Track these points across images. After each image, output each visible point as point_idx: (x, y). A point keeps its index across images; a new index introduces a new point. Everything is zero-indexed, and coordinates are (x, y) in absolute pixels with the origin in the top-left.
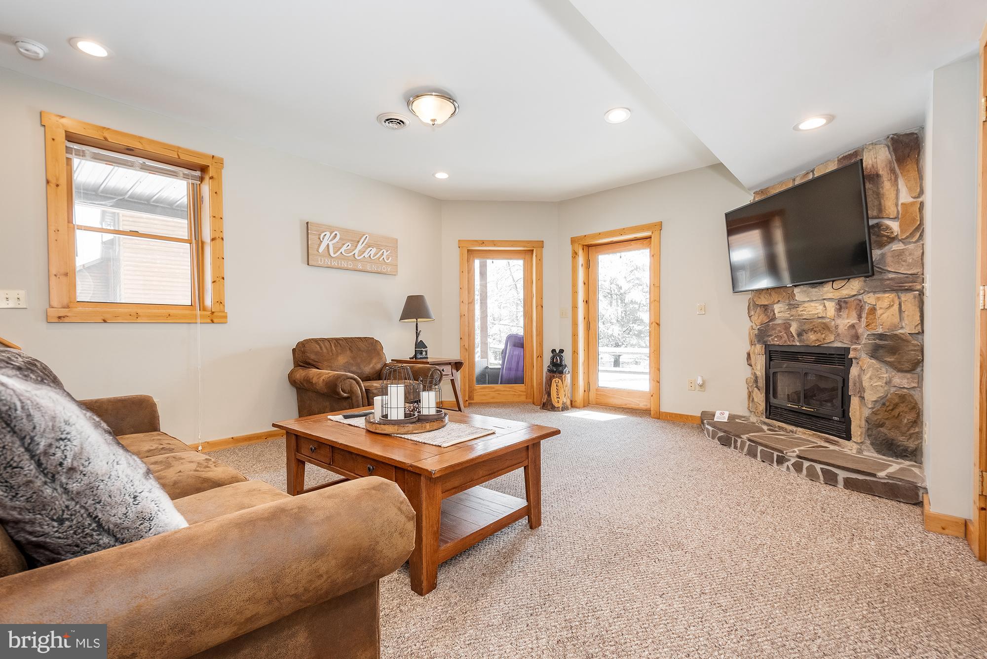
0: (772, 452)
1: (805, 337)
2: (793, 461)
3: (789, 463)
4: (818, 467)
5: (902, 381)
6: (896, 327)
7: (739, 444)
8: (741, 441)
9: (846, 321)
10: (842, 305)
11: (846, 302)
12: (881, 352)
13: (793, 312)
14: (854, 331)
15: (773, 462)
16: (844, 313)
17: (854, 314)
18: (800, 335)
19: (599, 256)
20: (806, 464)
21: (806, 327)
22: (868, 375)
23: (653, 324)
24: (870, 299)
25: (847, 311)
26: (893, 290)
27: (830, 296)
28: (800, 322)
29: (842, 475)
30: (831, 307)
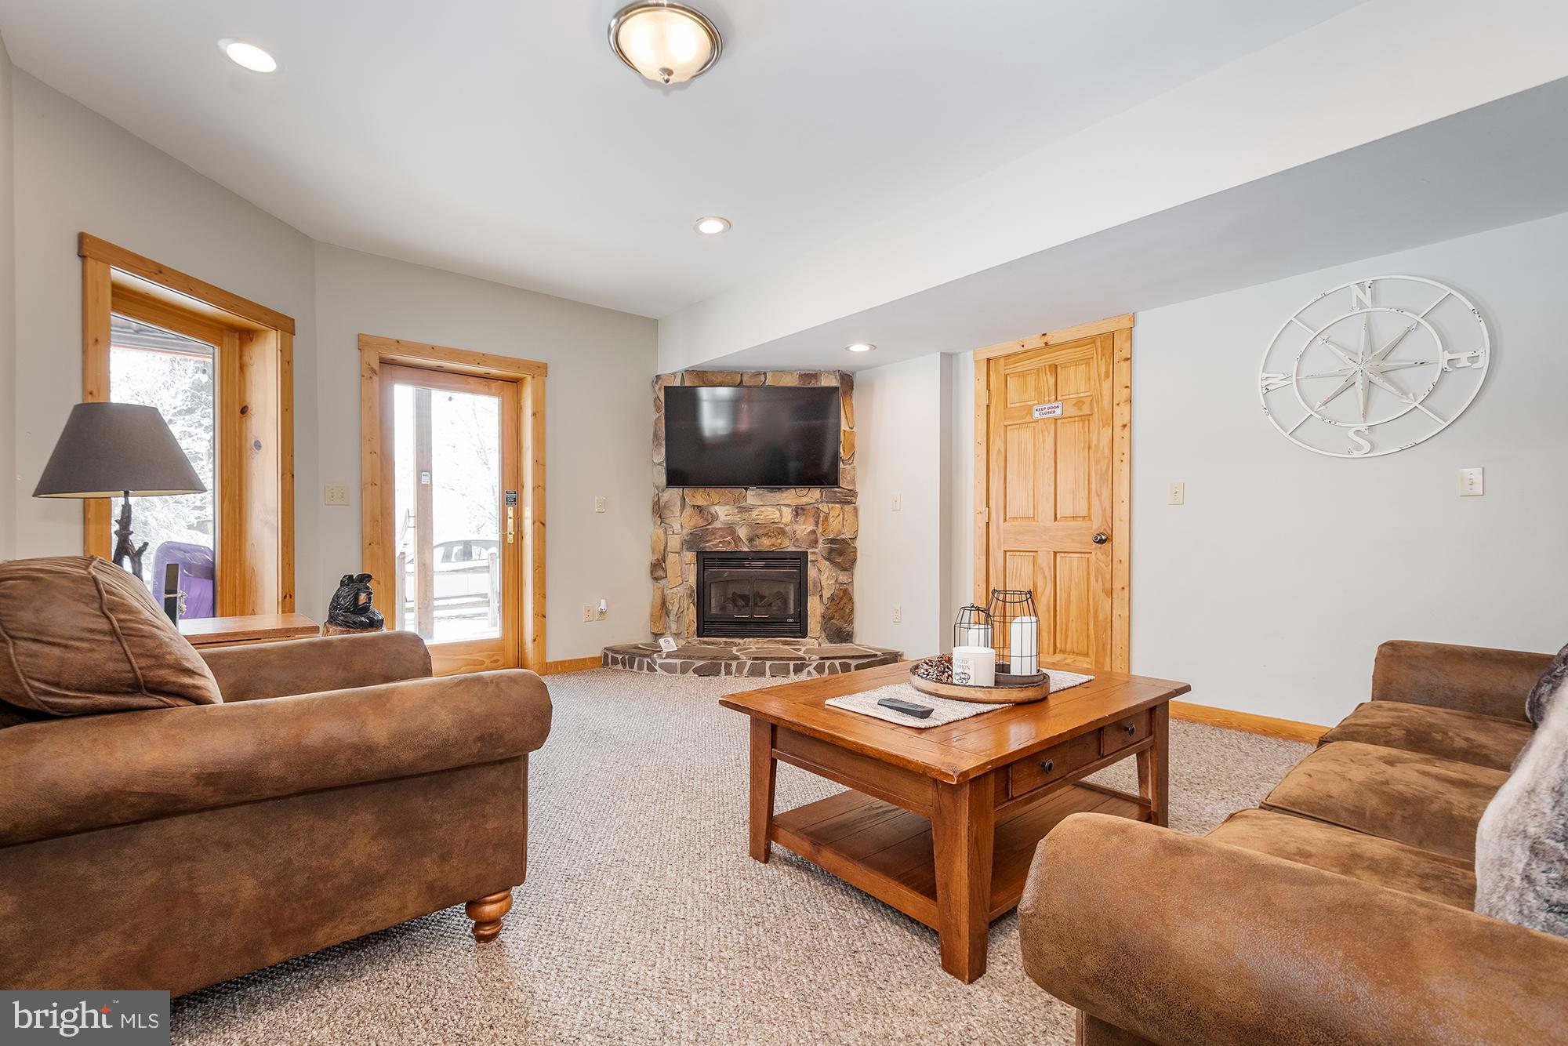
0: (788, 662)
1: (757, 542)
2: (814, 664)
3: (811, 668)
4: (837, 662)
5: (843, 578)
6: (840, 533)
7: (734, 668)
8: (738, 663)
9: (804, 528)
10: (799, 511)
11: (803, 509)
12: (834, 554)
13: (745, 515)
14: (815, 536)
15: (788, 673)
16: (801, 519)
17: (812, 521)
18: (751, 540)
19: (395, 386)
20: (827, 663)
21: (760, 532)
22: (826, 576)
23: (537, 524)
24: (824, 507)
25: (804, 517)
26: (840, 502)
27: (788, 502)
28: (752, 527)
29: (853, 663)
30: (787, 515)
